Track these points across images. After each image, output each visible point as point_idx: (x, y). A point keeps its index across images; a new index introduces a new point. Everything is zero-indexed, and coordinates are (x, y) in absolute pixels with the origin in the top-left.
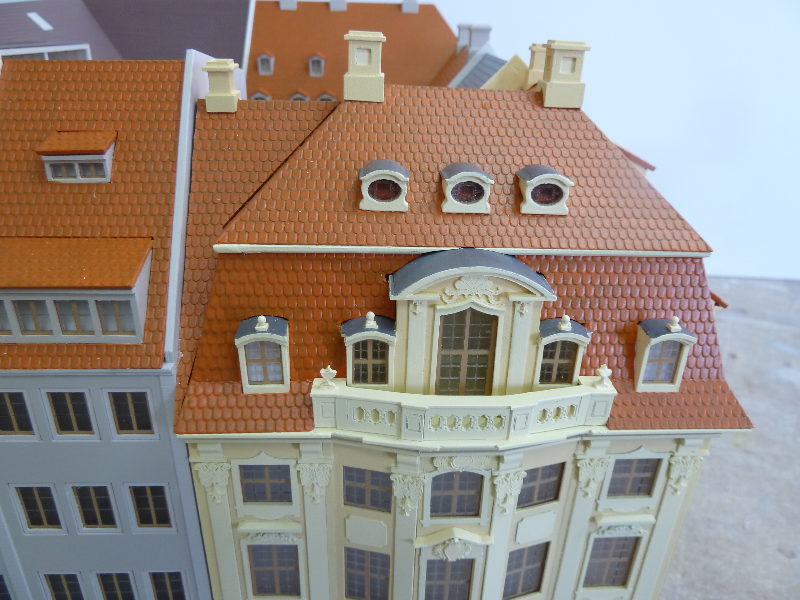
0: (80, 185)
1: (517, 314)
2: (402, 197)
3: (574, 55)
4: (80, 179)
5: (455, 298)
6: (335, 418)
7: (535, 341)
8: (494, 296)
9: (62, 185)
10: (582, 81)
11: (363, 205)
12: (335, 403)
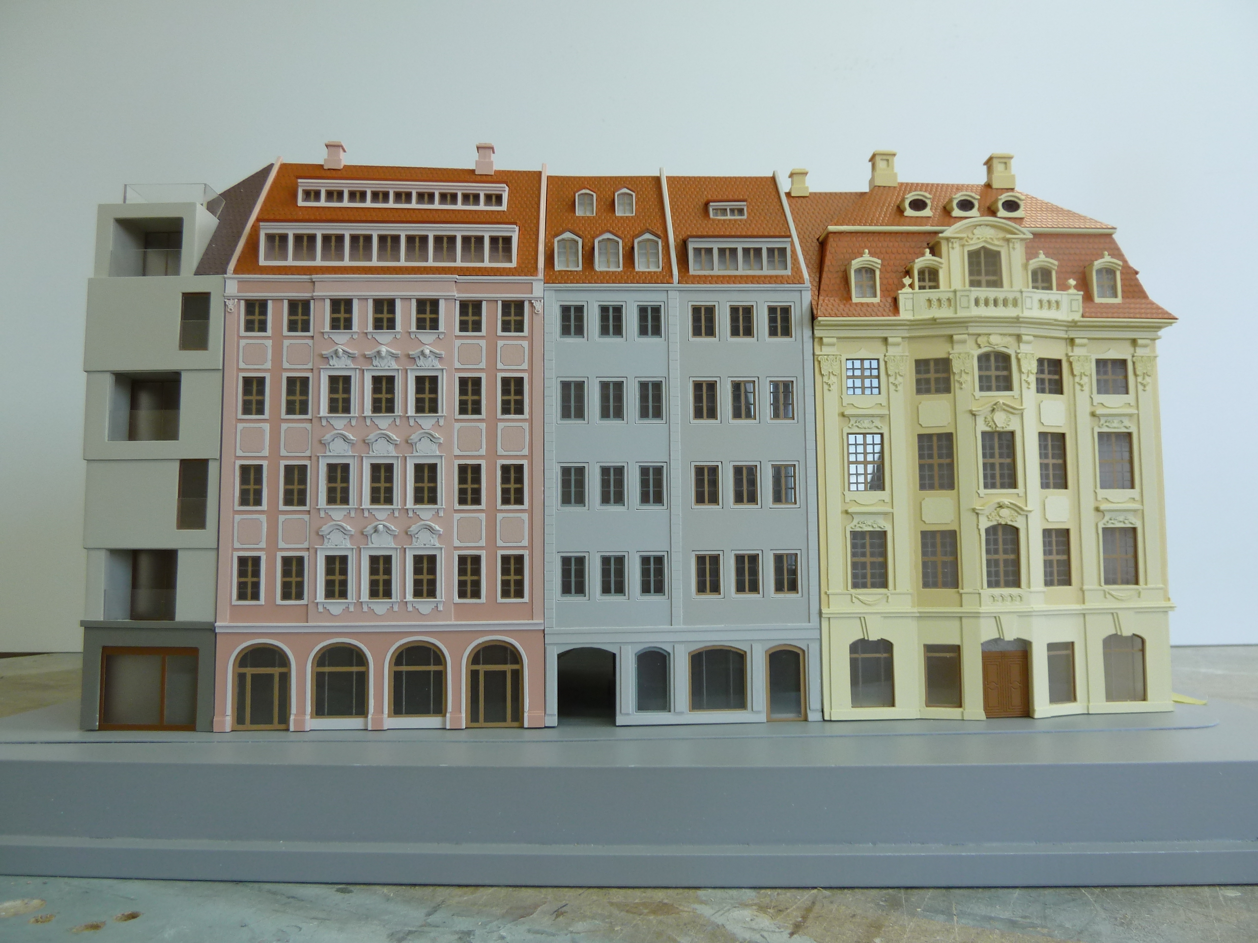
0: (730, 220)
1: (1011, 249)
2: (928, 208)
3: (1004, 160)
4: (729, 217)
5: (974, 239)
6: (913, 310)
7: (1025, 266)
8: (996, 238)
9: (719, 220)
10: (1013, 173)
11: (906, 214)
12: (913, 299)
